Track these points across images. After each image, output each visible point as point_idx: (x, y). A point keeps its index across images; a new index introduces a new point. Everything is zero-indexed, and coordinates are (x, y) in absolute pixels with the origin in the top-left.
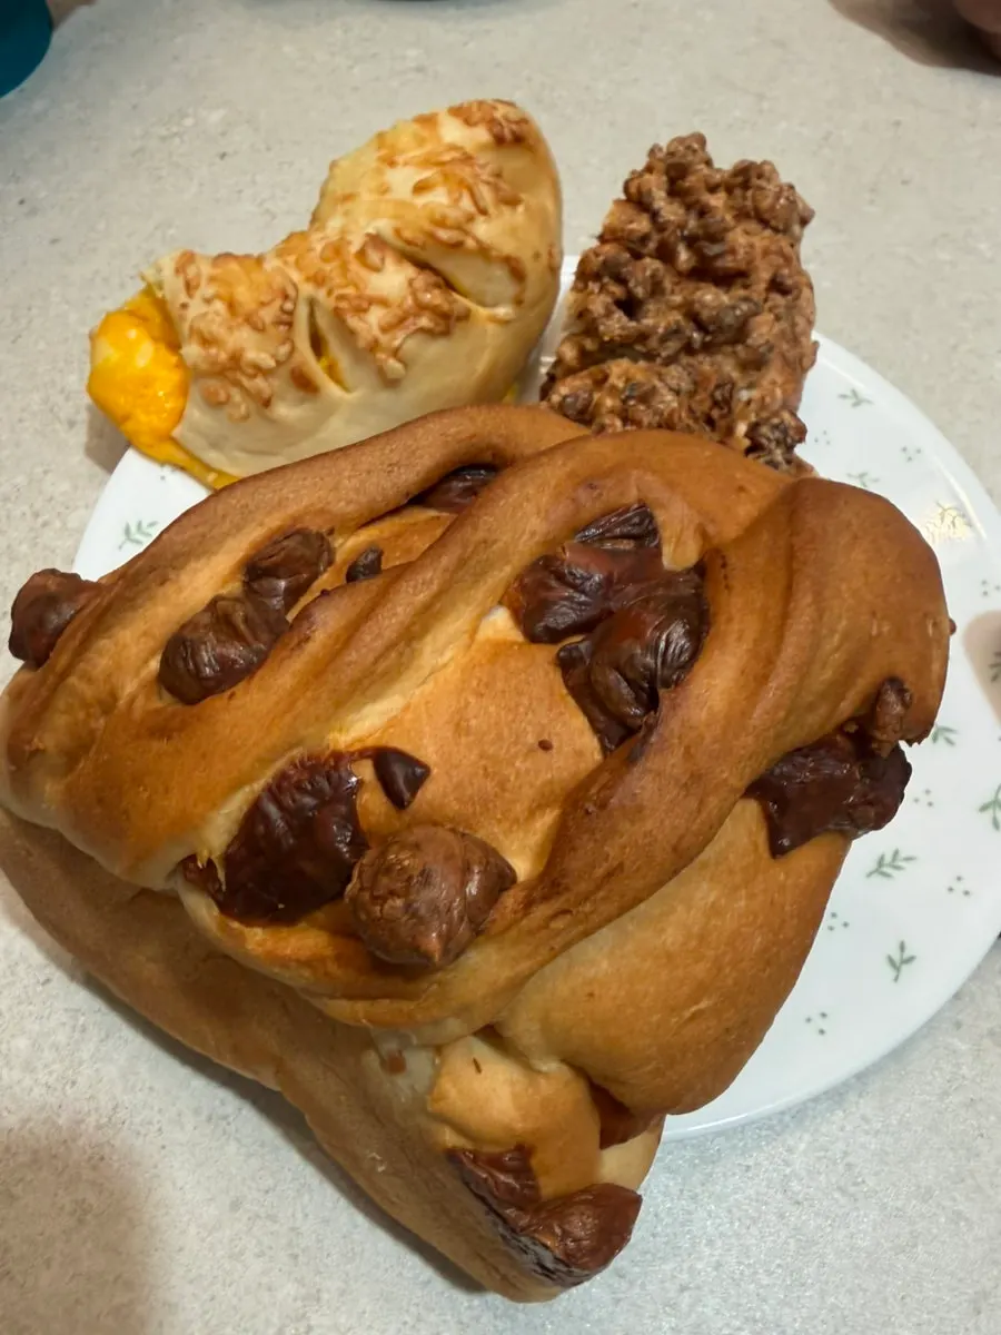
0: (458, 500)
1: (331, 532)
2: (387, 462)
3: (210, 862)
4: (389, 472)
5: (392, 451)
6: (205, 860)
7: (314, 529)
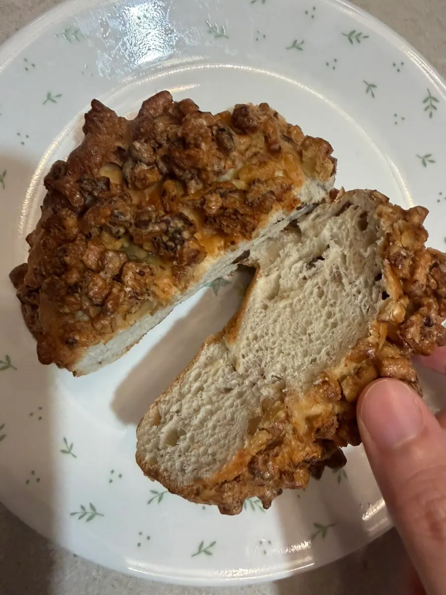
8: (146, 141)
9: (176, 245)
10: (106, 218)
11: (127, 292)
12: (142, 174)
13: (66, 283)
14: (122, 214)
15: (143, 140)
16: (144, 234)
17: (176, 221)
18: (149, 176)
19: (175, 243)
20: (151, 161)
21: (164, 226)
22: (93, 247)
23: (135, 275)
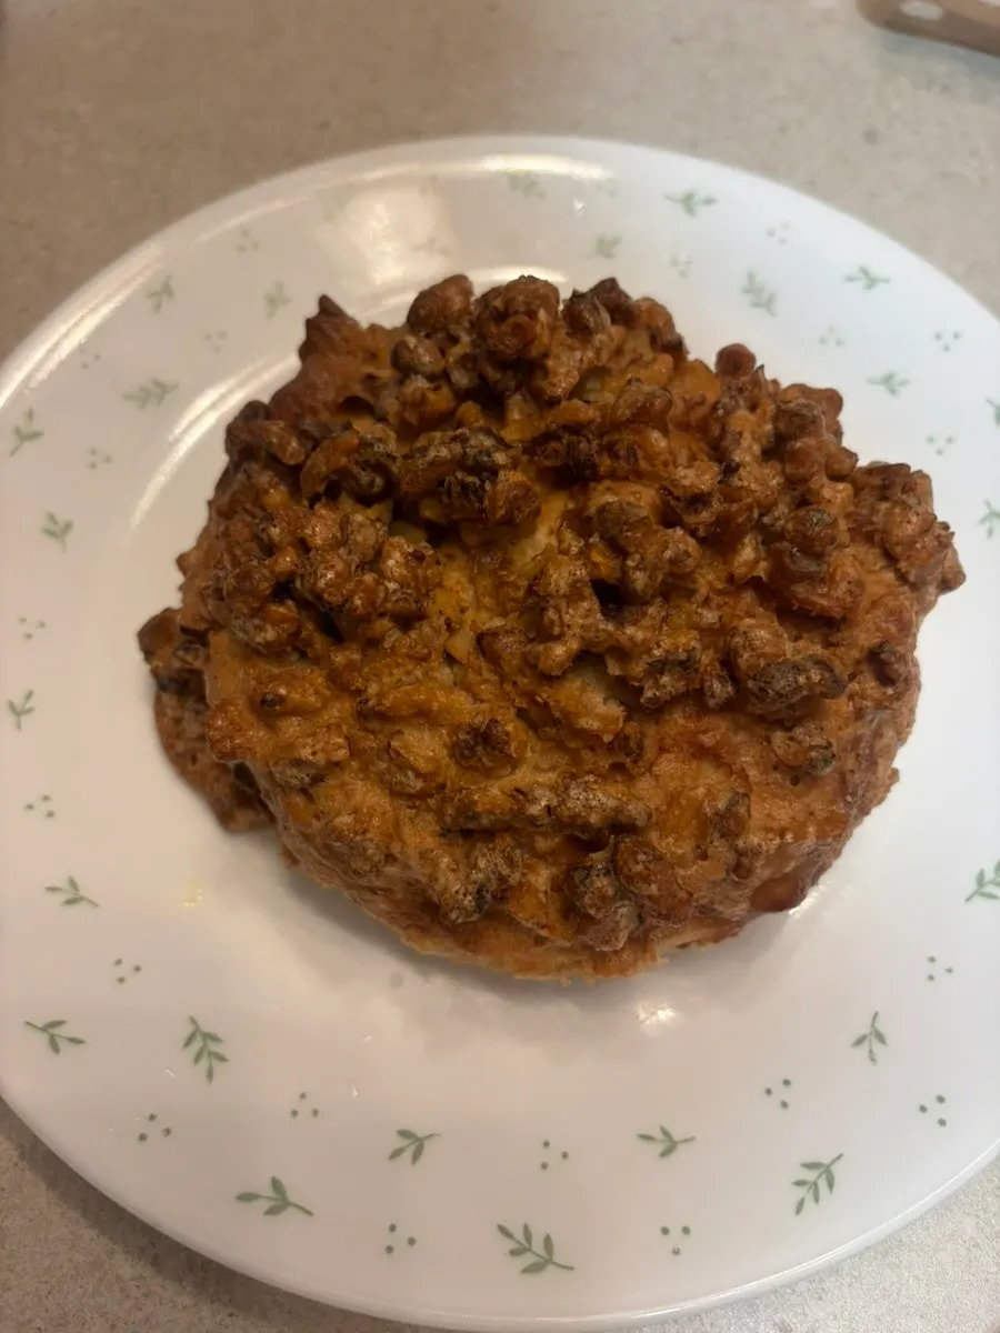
8: (428, 336)
9: (483, 482)
10: (348, 453)
11: (391, 590)
12: (418, 395)
13: (272, 572)
14: (380, 440)
15: (423, 334)
16: (421, 467)
17: (481, 437)
18: (431, 396)
19: (480, 479)
20: (438, 368)
21: (457, 448)
22: (323, 512)
23: (406, 558)
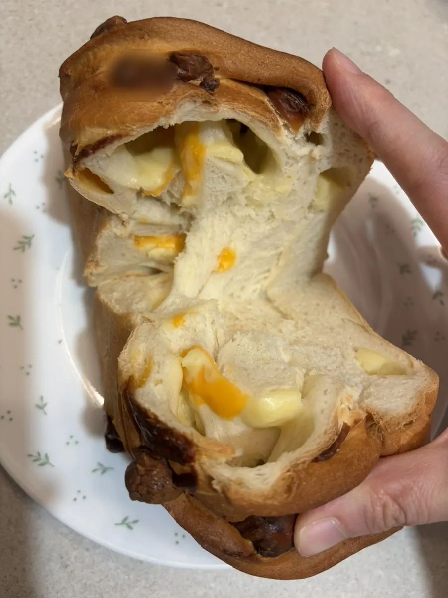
0: (280, 101)
1: (217, 69)
2: (262, 60)
3: (76, 146)
4: (260, 65)
5: (269, 58)
6: (76, 143)
7: (211, 62)
